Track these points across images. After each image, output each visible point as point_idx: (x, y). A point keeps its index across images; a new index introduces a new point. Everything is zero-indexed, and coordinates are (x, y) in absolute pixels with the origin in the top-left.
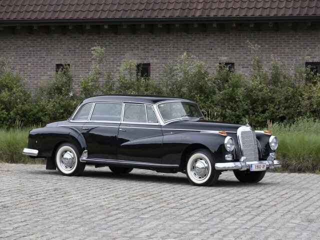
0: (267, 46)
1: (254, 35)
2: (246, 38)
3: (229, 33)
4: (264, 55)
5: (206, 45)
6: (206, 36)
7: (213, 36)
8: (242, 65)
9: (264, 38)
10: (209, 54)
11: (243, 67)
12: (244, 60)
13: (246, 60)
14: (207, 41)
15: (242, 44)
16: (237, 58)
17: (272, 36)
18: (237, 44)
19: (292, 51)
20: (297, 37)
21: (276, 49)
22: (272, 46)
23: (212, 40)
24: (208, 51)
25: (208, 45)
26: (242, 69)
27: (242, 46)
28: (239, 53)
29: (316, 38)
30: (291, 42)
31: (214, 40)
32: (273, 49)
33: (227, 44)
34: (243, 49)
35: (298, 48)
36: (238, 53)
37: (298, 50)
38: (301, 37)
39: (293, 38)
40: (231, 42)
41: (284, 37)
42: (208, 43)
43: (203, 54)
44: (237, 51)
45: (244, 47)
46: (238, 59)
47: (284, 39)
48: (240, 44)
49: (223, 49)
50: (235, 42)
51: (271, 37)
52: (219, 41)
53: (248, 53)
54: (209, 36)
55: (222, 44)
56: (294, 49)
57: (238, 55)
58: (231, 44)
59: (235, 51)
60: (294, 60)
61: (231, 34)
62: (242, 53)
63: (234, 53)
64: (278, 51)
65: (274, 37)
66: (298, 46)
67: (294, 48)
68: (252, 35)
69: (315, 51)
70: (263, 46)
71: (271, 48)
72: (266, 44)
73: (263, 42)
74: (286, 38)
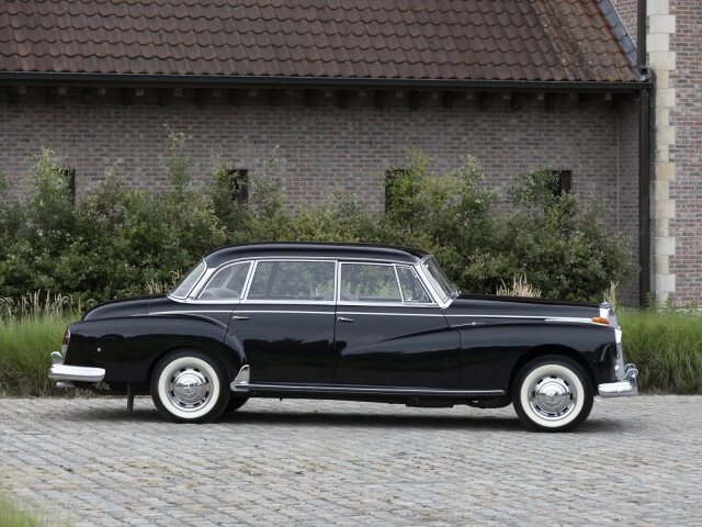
0: (142, 136)
1: (116, 113)
2: (99, 119)
3: (65, 107)
4: (137, 154)
5: (16, 131)
6: (16, 111)
7: (30, 112)
8: (92, 174)
9: (136, 120)
10: (23, 150)
11: (93, 179)
12: (95, 165)
13: (99, 163)
14: (18, 123)
15: (91, 131)
16: (81, 160)
17: (153, 115)
18: (81, 131)
19: (192, 146)
20: (202, 119)
21: (160, 141)
22: (152, 136)
23: (28, 121)
24: (20, 145)
25: (20, 131)
26: (91, 183)
27: (91, 136)
28: (86, 150)
29: (240, 122)
30: (190, 127)
31: (33, 121)
32: (155, 141)
33: (60, 130)
34: (93, 141)
35: (204, 141)
36: (83, 150)
37: (204, 145)
38: (209, 118)
39: (195, 121)
40: (69, 126)
41: (176, 118)
42: (22, 128)
43: (8, 150)
44: (82, 145)
45: (95, 136)
46: (83, 163)
47: (177, 122)
48: (87, 131)
49: (52, 141)
50: (78, 126)
51: (152, 118)
52: (44, 123)
53: (105, 149)
54: (21, 112)
55: (49, 131)
56: (196, 143)
57: (84, 153)
58: (69, 131)
59: (77, 146)
60: (197, 164)
61: (68, 108)
62: (91, 149)
63: (75, 149)
64: (164, 146)
65: (157, 118)
66: (204, 136)
67: (197, 140)
68: (112, 112)
69: (238, 146)
70: (135, 136)
71: (151, 139)
72: (140, 132)
73: (134, 127)
74: (181, 121)
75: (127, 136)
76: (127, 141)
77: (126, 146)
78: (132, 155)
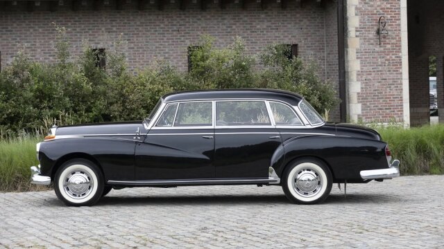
0: (40, 30)
2: (14, 20)
4: (37, 41)
8: (10, 54)
9: (37, 20)
11: (11, 57)
12: (13, 48)
13: (15, 47)
15: (10, 28)
16: (4, 45)
18: (3, 28)
19: (71, 35)
20: (77, 19)
21: (52, 33)
22: (46, 30)
26: (10, 59)
27: (9, 31)
28: (7, 39)
29: (99, 20)
30: (70, 24)
34: (11, 34)
35: (78, 32)
36: (5, 40)
37: (78, 34)
38: (81, 18)
39: (72, 20)
41: (61, 19)
44: (4, 37)
45: (12, 31)
46: (5, 47)
47: (61, 21)
48: (7, 28)
50: (1, 25)
51: (46, 19)
53: (18, 39)
56: (74, 34)
57: (5, 41)
59: (2, 37)
60: (74, 46)
62: (10, 39)
63: (0, 39)
64: (54, 36)
66: (78, 29)
67: (74, 32)
68: (22, 16)
69: (99, 35)
70: (36, 30)
71: (46, 32)
72: (39, 27)
73: (36, 25)
74: (64, 20)
75: (31, 30)
76: (31, 33)
77: (30, 36)
78: (35, 42)
